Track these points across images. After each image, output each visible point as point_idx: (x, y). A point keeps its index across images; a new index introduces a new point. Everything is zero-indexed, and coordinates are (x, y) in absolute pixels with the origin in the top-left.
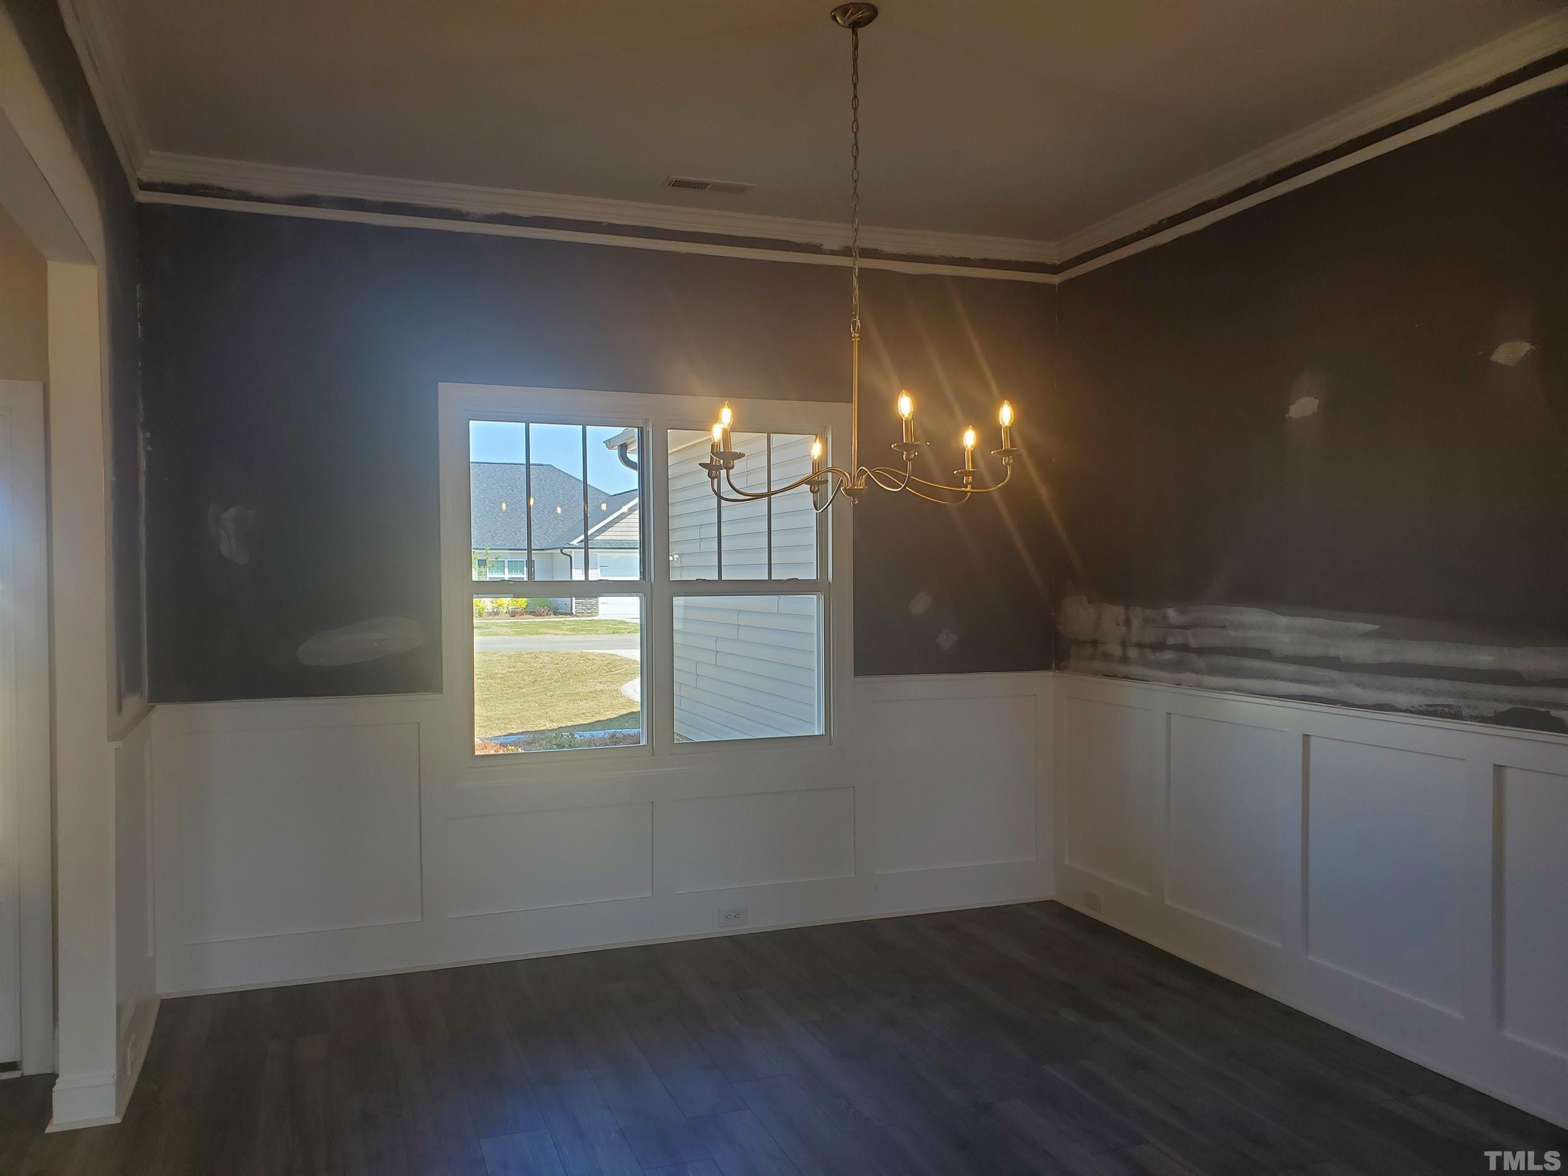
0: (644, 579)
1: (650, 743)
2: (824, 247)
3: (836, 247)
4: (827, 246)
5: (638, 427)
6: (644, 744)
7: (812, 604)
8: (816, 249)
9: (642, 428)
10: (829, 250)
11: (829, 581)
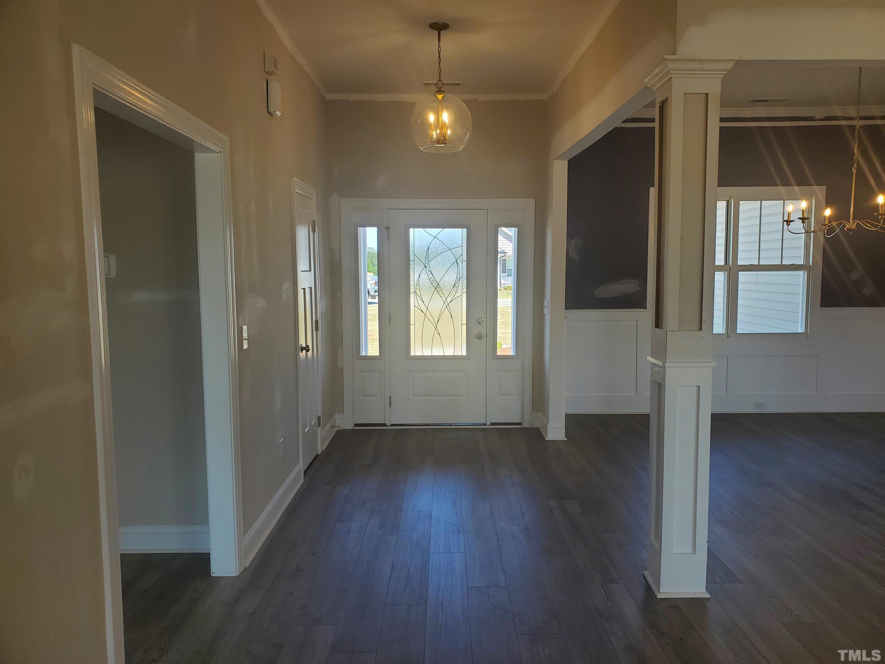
0: (726, 264)
1: (727, 333)
2: (816, 118)
3: (821, 117)
4: (817, 117)
5: (726, 201)
6: (724, 333)
7: (801, 276)
8: (812, 119)
9: (728, 201)
10: (818, 119)
11: (810, 265)
